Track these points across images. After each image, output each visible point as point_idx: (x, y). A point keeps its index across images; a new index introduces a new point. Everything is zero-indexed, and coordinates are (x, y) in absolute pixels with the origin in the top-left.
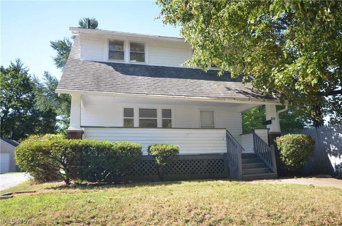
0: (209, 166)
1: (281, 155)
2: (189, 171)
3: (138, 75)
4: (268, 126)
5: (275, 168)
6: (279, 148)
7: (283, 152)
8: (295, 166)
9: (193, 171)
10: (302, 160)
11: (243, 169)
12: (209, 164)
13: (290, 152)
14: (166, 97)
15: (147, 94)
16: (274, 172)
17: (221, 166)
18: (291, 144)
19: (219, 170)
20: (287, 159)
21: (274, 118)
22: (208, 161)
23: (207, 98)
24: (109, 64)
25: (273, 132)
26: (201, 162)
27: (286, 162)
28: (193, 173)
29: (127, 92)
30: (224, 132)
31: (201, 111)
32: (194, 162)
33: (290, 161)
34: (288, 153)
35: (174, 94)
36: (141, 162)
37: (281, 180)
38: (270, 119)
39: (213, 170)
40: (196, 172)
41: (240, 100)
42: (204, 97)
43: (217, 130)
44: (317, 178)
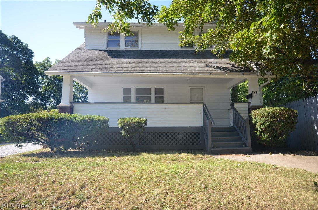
0: (185, 138)
1: (256, 129)
2: (164, 142)
3: (125, 58)
4: (250, 100)
5: (249, 142)
6: (254, 122)
7: (257, 126)
8: (271, 141)
9: (168, 142)
10: (281, 135)
11: (213, 141)
12: (185, 136)
13: (264, 126)
14: (140, 74)
15: (123, 72)
16: (248, 147)
17: (197, 138)
18: (266, 117)
19: (195, 142)
20: (263, 134)
21: (256, 92)
22: (184, 133)
23: (181, 74)
24: (105, 51)
25: (253, 106)
26: (176, 134)
27: (261, 137)
28: (168, 144)
29: (106, 71)
30: (201, 106)
31: (190, 89)
32: (170, 134)
33: (266, 136)
34: (263, 127)
35: (148, 72)
36: (116, 133)
37: (250, 155)
38: (251, 93)
39: (189, 142)
40: (171, 143)
41: (215, 75)
42: (178, 73)
43: (194, 104)
44: (297, 154)
